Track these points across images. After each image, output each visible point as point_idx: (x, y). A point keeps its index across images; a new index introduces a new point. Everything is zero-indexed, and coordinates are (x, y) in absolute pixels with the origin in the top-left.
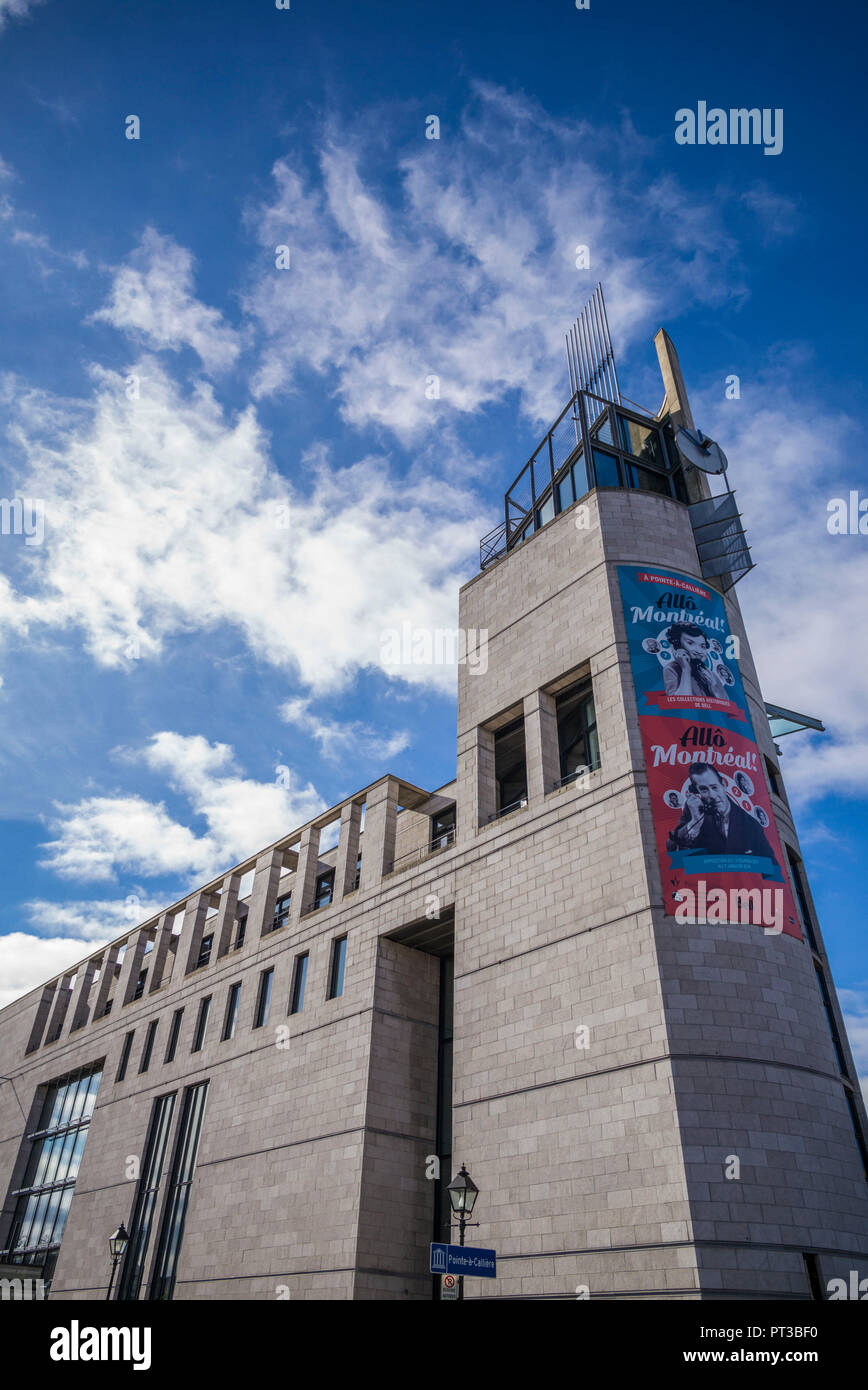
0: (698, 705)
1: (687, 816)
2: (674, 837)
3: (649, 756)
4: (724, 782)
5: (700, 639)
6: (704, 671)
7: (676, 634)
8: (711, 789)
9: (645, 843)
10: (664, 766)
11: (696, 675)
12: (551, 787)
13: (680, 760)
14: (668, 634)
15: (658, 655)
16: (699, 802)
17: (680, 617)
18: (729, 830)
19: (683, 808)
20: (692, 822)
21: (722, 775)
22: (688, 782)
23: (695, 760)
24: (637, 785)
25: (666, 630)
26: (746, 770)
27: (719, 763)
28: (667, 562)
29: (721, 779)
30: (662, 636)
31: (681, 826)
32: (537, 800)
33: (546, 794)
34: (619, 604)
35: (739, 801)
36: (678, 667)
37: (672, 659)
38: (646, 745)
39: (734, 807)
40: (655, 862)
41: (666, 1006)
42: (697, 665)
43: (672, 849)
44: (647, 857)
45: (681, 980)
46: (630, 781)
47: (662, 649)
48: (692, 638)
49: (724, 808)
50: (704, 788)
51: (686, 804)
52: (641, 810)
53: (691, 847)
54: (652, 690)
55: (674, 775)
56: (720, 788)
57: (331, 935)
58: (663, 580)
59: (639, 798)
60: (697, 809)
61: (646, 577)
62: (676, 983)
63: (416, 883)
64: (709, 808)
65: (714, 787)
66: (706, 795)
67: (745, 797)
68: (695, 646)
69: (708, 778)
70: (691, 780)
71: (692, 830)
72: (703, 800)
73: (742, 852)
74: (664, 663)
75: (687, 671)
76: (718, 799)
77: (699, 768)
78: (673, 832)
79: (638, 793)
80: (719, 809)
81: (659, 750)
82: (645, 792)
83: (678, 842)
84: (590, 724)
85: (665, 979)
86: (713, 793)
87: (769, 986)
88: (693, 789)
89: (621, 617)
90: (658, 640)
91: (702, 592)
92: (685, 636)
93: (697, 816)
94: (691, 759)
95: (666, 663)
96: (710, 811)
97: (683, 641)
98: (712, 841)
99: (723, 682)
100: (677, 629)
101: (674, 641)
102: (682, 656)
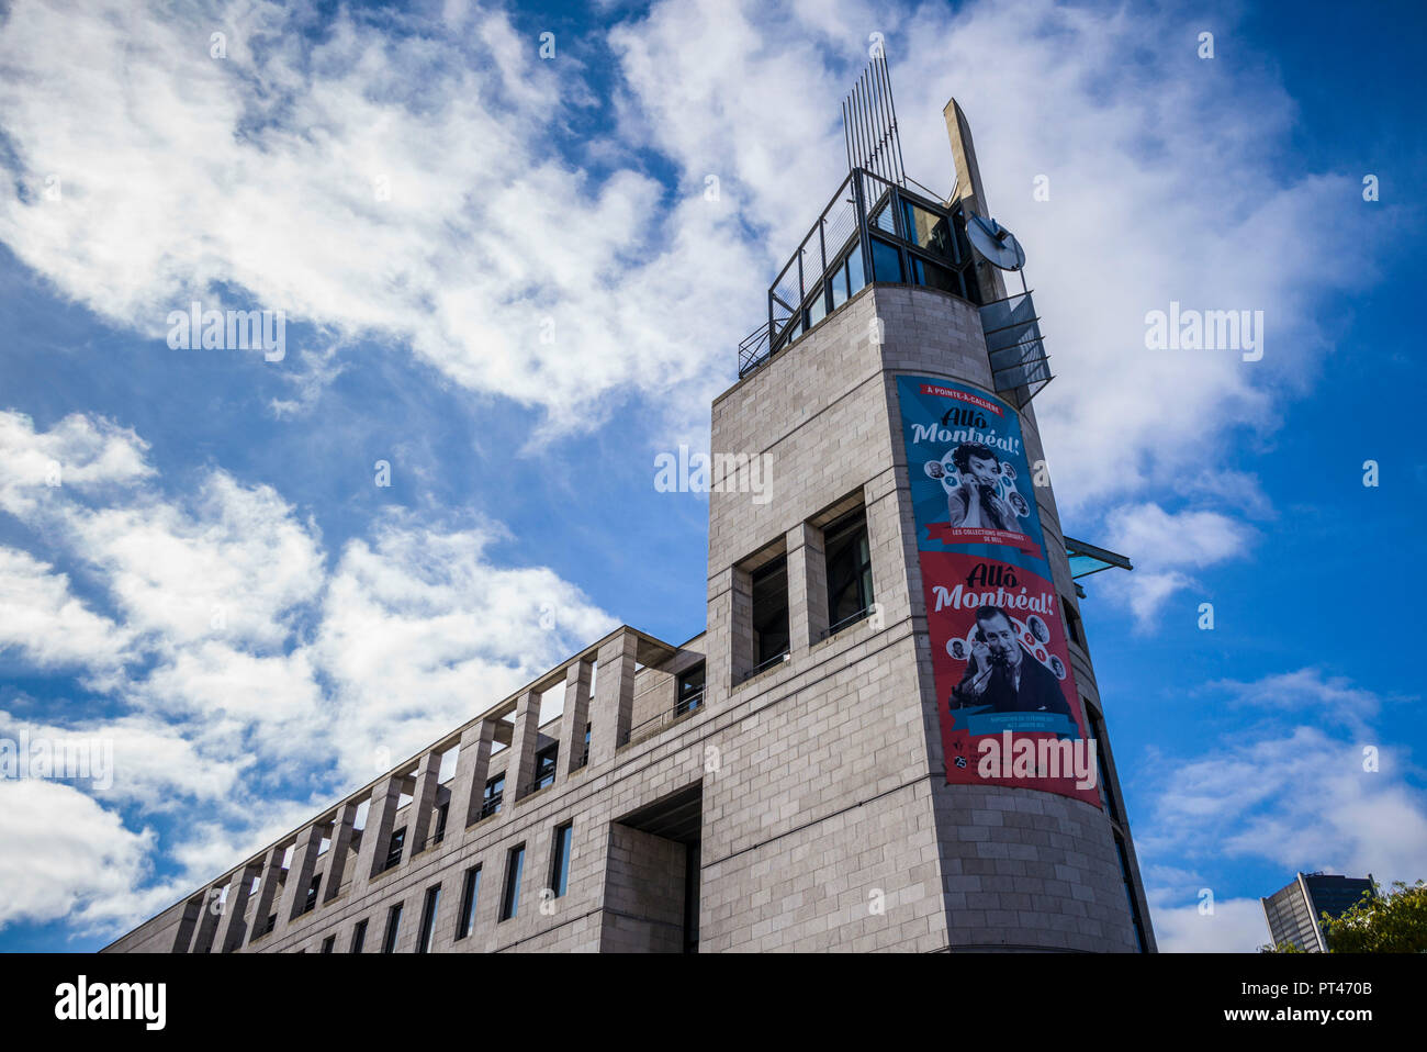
0: (987, 539)
1: (973, 667)
2: (957, 693)
3: (931, 599)
4: (1015, 629)
5: (991, 463)
6: (995, 500)
7: (964, 456)
8: (1000, 637)
9: (925, 701)
10: (948, 610)
11: (986, 504)
12: (817, 637)
13: (966, 603)
14: (955, 456)
15: (943, 480)
16: (987, 651)
17: (968, 436)
18: (1020, 683)
19: (968, 658)
20: (979, 675)
21: (1013, 619)
22: (975, 629)
23: (983, 603)
24: (916, 633)
25: (952, 452)
26: (1041, 615)
27: (1011, 606)
28: (954, 372)
29: (1012, 625)
30: (948, 458)
31: (964, 681)
32: (801, 653)
33: (811, 645)
34: (898, 420)
35: (1032, 650)
36: (965, 495)
37: (959, 485)
38: (927, 587)
39: (1027, 657)
40: (936, 723)
41: (946, 890)
42: (987, 492)
44: (926, 716)
45: (963, 859)
46: (908, 628)
47: (947, 474)
48: (982, 462)
49: (1015, 658)
50: (993, 635)
51: (972, 655)
52: (920, 662)
53: (978, 705)
54: (935, 521)
55: (959, 621)
56: (1012, 636)
57: (552, 822)
58: (950, 393)
59: (918, 648)
60: (984, 660)
61: (930, 390)
62: (957, 862)
63: (656, 756)
64: (998, 658)
65: (1004, 635)
66: (995, 643)
67: (1039, 645)
68: (985, 470)
69: (998, 623)
70: (979, 626)
71: (979, 685)
72: (992, 649)
73: (1035, 709)
74: (950, 490)
75: (975, 499)
76: (1009, 648)
77: (988, 612)
78: (957, 687)
79: (917, 642)
80: (1010, 660)
81: (942, 591)
82: (925, 641)
83: (963, 698)
84: (864, 561)
85: (945, 858)
86: (1003, 642)
87: (1062, 862)
88: (980, 637)
89: (900, 436)
90: (943, 463)
91: (994, 408)
92: (974, 458)
93: (985, 668)
94: (979, 602)
95: (952, 490)
96: (1000, 661)
97: (972, 464)
98: (1001, 697)
99: (1016, 512)
100: (965, 451)
101: (961, 464)
102: (970, 482)
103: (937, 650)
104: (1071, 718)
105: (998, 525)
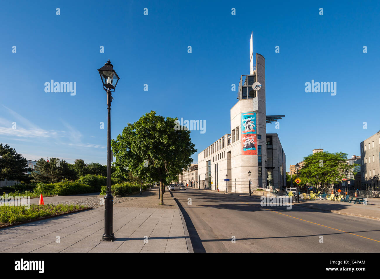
11: (249, 127)
26: (253, 138)
28: (248, 111)
29: (250, 140)
30: (245, 123)
35: (251, 142)
36: (247, 127)
42: (249, 126)
44: (241, 150)
45: (242, 161)
52: (241, 145)
58: (247, 114)
68: (249, 123)
69: (248, 140)
71: (245, 147)
73: (251, 148)
75: (248, 127)
77: (247, 139)
81: (243, 138)
83: (244, 148)
86: (248, 142)
88: (246, 142)
89: (241, 121)
91: (252, 114)
92: (248, 122)
93: (246, 145)
94: (246, 139)
95: (245, 127)
96: (248, 144)
97: (248, 123)
98: (247, 147)
99: (253, 127)
100: (247, 121)
101: (247, 123)
102: (247, 125)
104: (255, 148)
105: (250, 130)
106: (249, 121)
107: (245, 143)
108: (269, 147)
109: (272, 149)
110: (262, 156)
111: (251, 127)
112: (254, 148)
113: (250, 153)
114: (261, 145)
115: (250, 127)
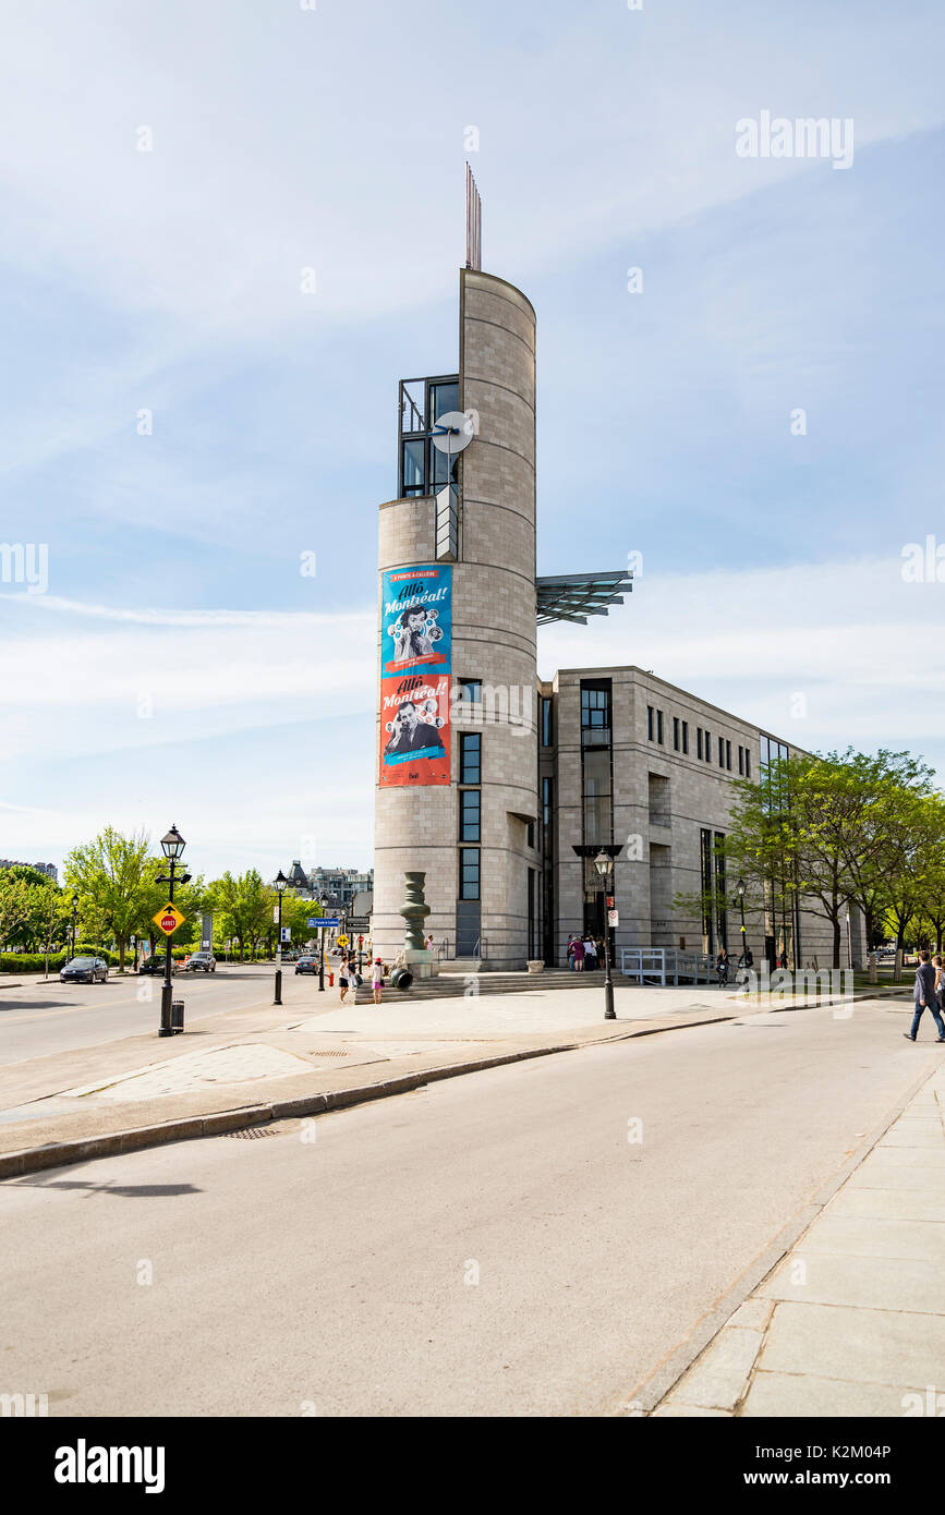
1: (395, 734)
2: (386, 748)
3: (384, 703)
4: (415, 710)
5: (421, 615)
6: (419, 638)
7: (406, 617)
8: (408, 716)
10: (389, 708)
11: (413, 643)
14: (402, 618)
16: (401, 725)
18: (413, 738)
19: (393, 730)
20: (397, 737)
21: (416, 705)
22: (397, 716)
25: (401, 616)
26: (431, 698)
28: (410, 559)
30: (399, 621)
31: (390, 741)
36: (403, 643)
37: (402, 636)
38: (383, 697)
39: (421, 723)
40: (378, 762)
42: (415, 635)
43: (385, 754)
48: (416, 616)
49: (413, 726)
50: (405, 717)
53: (394, 751)
56: (413, 715)
58: (406, 576)
60: (400, 730)
61: (397, 578)
65: (410, 715)
66: (405, 720)
68: (416, 621)
69: (409, 709)
70: (400, 713)
71: (395, 743)
72: (404, 724)
73: (419, 748)
75: (408, 643)
76: (411, 721)
77: (404, 705)
78: (387, 745)
80: (410, 727)
81: (386, 699)
82: (380, 726)
83: (389, 750)
86: (409, 719)
88: (399, 720)
91: (432, 574)
92: (412, 616)
93: (399, 734)
94: (401, 701)
95: (397, 641)
96: (406, 729)
97: (410, 622)
98: (404, 747)
99: (432, 640)
100: (408, 612)
101: (405, 624)
102: (406, 632)
103: (382, 728)
104: (441, 747)
105: (419, 653)
106: (416, 610)
107: (396, 726)
108: (598, 737)
109: (612, 750)
110: (485, 788)
111: (426, 640)
112: (435, 750)
113: (416, 776)
114: (480, 734)
115: (421, 640)
